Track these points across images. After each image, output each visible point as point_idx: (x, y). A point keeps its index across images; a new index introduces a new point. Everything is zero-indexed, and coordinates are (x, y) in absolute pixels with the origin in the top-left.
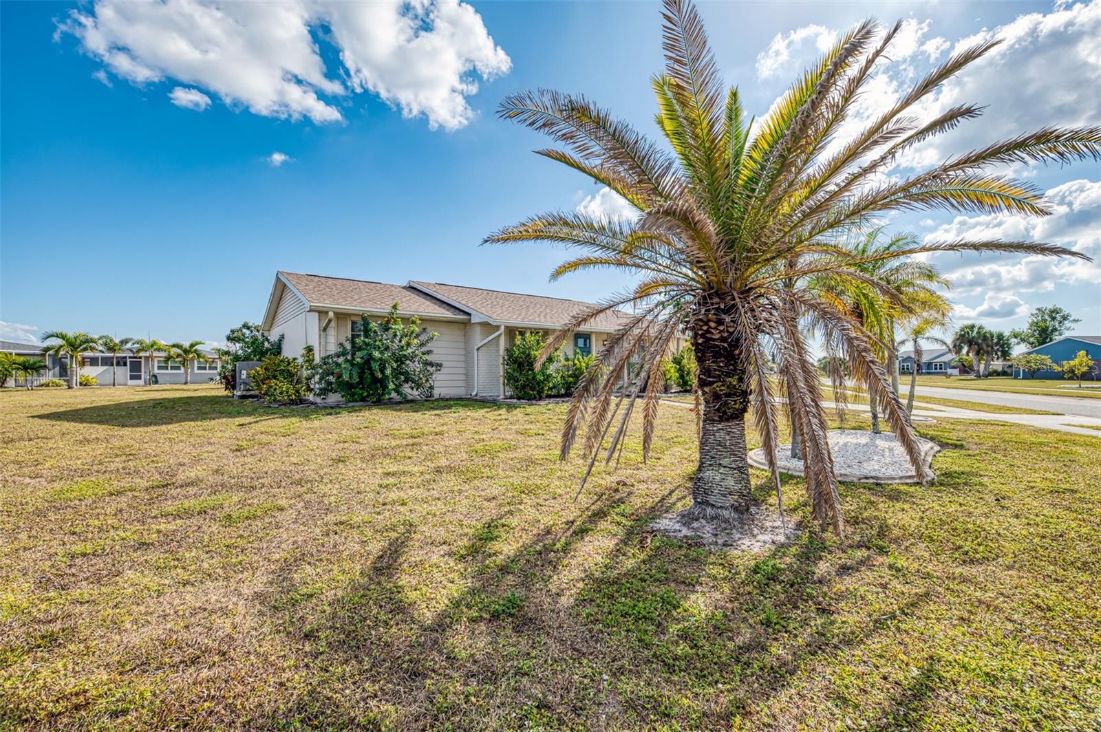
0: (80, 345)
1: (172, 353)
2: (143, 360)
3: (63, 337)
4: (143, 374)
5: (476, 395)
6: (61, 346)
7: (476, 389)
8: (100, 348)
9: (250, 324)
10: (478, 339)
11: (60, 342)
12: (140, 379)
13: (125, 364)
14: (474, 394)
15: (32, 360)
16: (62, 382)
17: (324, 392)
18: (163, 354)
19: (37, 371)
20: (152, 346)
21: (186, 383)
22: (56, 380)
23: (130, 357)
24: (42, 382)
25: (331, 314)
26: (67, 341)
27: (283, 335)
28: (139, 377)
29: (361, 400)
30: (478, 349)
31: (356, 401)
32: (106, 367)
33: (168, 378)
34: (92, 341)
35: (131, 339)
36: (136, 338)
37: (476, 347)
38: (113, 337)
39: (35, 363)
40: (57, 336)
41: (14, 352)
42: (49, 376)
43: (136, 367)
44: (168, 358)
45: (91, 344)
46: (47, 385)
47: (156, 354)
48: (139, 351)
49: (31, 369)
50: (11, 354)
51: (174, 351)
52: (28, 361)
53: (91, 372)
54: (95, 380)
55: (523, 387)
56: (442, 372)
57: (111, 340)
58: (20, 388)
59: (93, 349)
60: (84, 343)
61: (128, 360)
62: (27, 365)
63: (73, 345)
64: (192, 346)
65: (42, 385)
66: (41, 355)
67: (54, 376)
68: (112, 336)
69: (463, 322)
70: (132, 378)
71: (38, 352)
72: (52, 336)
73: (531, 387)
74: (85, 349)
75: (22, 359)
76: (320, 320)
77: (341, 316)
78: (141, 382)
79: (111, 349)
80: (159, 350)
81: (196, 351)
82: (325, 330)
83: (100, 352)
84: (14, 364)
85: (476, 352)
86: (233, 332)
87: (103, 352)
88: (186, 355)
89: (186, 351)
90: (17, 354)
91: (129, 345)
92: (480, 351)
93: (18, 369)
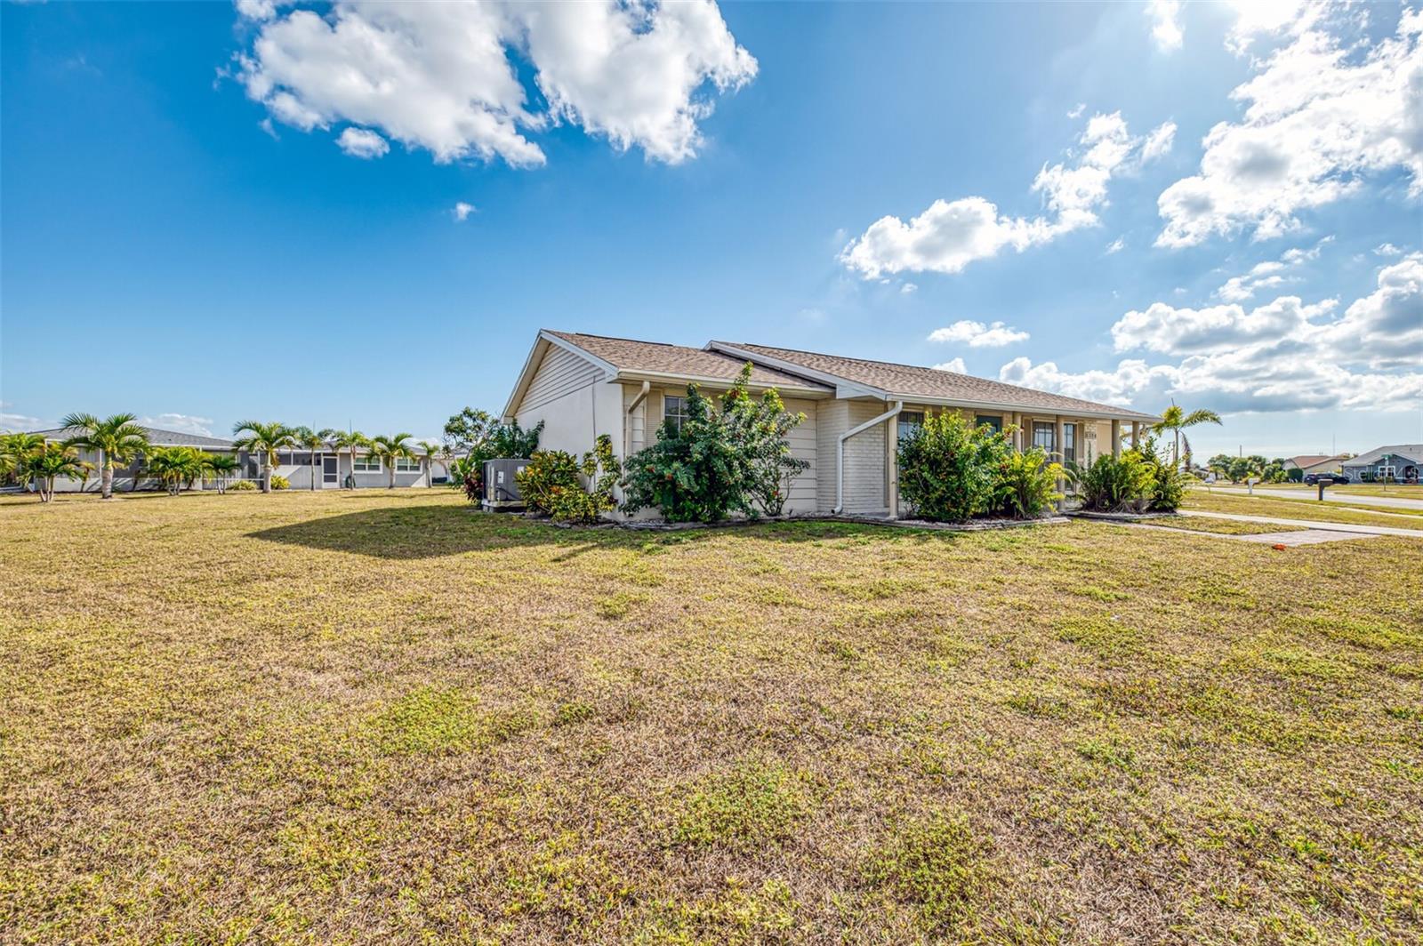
0: (276, 438)
1: (376, 450)
2: (338, 458)
3: (257, 429)
4: (338, 474)
5: (840, 513)
6: (256, 440)
7: (840, 503)
8: (298, 442)
9: (472, 411)
10: (843, 423)
11: (252, 434)
12: (335, 481)
13: (319, 463)
14: (837, 509)
15: (224, 456)
16: (252, 484)
17: (632, 507)
18: (366, 450)
19: (229, 471)
20: (354, 439)
21: (391, 487)
22: (245, 481)
23: (325, 454)
24: (232, 484)
25: (646, 386)
26: (261, 433)
27: (543, 422)
28: (333, 479)
29: (692, 520)
30: (844, 441)
31: (685, 521)
32: (299, 467)
33: (365, 480)
34: (289, 433)
35: (331, 431)
36: (337, 430)
37: (842, 437)
38: (311, 429)
39: (227, 461)
40: (250, 428)
41: (201, 447)
42: (237, 478)
43: (330, 467)
44: (371, 456)
45: (288, 437)
46: (237, 488)
47: (359, 450)
48: (338, 447)
49: (223, 468)
50: (198, 450)
51: (379, 446)
52: (220, 458)
53: (284, 472)
54: (286, 482)
55: (940, 501)
56: (802, 475)
57: (309, 433)
58: (208, 492)
59: (290, 443)
60: (281, 435)
61: (323, 458)
62: (218, 462)
63: (269, 439)
64: (398, 440)
65: (231, 488)
66: (233, 451)
67: (243, 477)
68: (310, 427)
69: (821, 398)
70: (327, 479)
71: (230, 448)
72: (245, 427)
73: (953, 502)
74: (282, 443)
75: (210, 456)
76: (624, 394)
77: (658, 388)
78: (336, 485)
79: (310, 444)
80: (362, 445)
81: (402, 446)
82: (631, 411)
83: (296, 447)
84: (204, 461)
85: (840, 445)
86: (452, 420)
87: (300, 447)
88: (389, 452)
89: (391, 447)
90: (204, 450)
91: (328, 439)
92: (849, 443)
93: (209, 468)
